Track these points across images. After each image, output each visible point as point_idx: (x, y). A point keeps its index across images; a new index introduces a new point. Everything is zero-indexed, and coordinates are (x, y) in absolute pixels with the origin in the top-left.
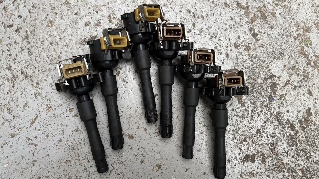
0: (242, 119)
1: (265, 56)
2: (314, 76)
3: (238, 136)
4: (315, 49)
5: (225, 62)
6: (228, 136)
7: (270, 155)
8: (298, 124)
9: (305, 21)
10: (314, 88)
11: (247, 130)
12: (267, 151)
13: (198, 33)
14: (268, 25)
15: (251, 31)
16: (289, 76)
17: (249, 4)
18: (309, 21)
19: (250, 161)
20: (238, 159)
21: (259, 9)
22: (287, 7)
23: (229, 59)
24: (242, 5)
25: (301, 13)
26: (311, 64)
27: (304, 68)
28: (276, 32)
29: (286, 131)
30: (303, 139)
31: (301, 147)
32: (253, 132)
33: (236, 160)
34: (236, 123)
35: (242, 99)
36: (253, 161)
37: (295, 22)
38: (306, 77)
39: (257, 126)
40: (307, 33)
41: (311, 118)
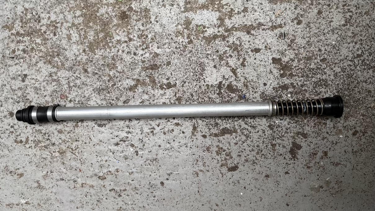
0: (249, 139)
1: (195, 84)
2: (240, 38)
3: (266, 151)
4: (211, 23)
5: (183, 130)
6: (260, 161)
7: (302, 125)
8: (284, 79)
9: (177, 22)
10: (253, 43)
11: (264, 139)
12: (296, 127)
13: (142, 145)
14: (165, 67)
15: (163, 88)
16: (228, 67)
17: (135, 77)
18: (178, 17)
19: (298, 151)
20: (289, 162)
21: (144, 69)
22: (155, 36)
23: (181, 124)
24: (132, 85)
25: (167, 23)
26: (225, 36)
27: (227, 45)
28: (176, 60)
29: (285, 95)
30: (303, 81)
31: (310, 87)
32: (269, 132)
33: (289, 165)
34: (251, 147)
35: (229, 129)
36: (299, 147)
37: (174, 34)
38: (237, 48)
39: (265, 126)
40: (191, 26)
41: (284, 62)
